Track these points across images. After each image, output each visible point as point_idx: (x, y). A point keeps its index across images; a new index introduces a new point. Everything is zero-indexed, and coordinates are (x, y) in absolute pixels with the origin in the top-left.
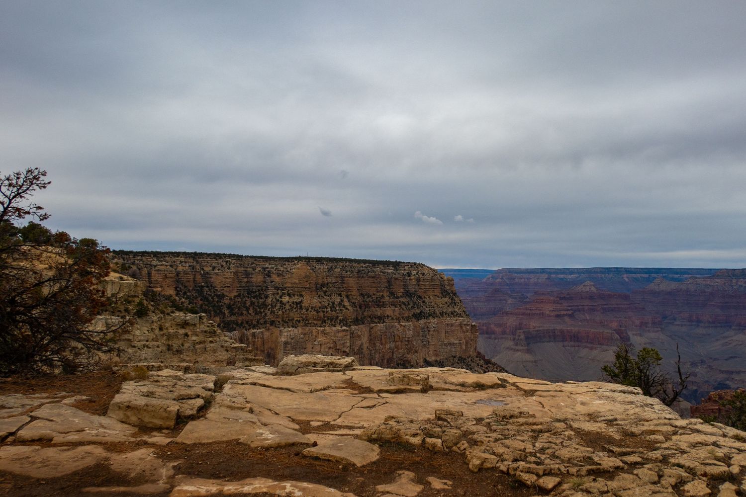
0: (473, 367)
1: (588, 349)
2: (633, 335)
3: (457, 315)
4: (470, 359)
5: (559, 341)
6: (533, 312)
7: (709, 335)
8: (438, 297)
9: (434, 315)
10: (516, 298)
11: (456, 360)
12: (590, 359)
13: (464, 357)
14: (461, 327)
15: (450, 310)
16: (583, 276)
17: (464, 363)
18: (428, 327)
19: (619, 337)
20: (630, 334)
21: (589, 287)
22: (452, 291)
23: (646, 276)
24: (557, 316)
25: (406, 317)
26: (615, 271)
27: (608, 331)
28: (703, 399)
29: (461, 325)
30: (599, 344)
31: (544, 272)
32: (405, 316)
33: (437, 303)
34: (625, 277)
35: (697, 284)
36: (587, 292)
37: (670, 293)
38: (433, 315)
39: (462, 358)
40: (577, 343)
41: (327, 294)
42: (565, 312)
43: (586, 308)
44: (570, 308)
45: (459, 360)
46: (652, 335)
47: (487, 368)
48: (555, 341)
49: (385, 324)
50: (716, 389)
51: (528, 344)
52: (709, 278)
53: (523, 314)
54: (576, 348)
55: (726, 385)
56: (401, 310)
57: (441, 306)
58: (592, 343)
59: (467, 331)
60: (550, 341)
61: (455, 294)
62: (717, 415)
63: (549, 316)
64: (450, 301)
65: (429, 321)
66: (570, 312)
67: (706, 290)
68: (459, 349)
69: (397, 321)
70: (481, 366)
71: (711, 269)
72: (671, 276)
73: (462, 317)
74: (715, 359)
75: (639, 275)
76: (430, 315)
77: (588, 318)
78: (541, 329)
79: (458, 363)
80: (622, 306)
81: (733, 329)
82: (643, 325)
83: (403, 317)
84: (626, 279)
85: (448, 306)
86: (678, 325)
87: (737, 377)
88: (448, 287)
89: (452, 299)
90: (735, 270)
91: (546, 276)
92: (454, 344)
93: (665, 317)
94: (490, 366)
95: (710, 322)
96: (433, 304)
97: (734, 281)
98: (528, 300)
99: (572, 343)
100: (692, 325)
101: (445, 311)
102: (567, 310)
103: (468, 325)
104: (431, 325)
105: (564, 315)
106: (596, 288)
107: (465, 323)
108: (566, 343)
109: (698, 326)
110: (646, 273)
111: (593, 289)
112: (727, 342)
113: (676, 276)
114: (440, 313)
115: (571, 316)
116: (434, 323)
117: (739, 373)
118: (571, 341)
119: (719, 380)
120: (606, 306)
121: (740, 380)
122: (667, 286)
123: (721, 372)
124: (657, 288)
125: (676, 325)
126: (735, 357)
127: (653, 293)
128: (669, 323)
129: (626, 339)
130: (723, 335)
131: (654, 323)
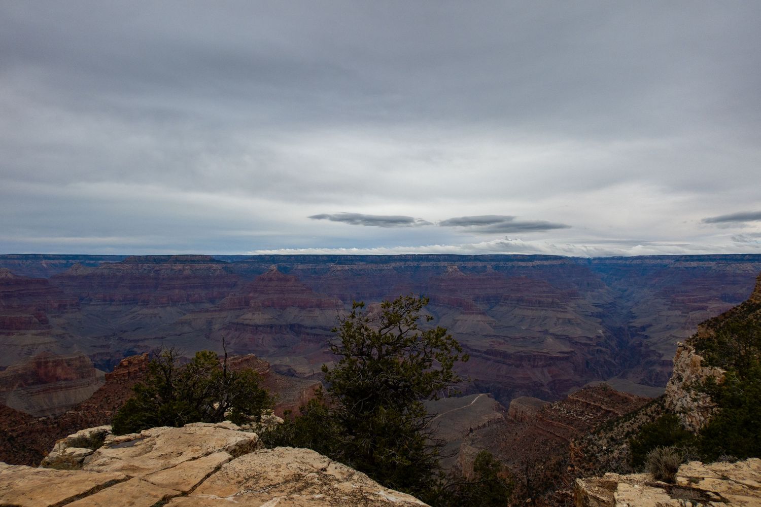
2: (52, 317)
7: (120, 311)
12: (7, 345)
19: (38, 321)
20: (49, 316)
21: (4, 274)
23: (64, 262)
26: (33, 258)
27: (25, 315)
28: (115, 366)
30: (16, 329)
34: (44, 263)
35: (110, 268)
37: (86, 277)
46: (70, 316)
50: (126, 356)
52: (120, 263)
55: (131, 351)
58: (8, 329)
62: (127, 378)
67: (118, 274)
71: (121, 256)
72: (87, 262)
74: (125, 331)
75: (57, 262)
77: (4, 304)
80: (40, 291)
82: (62, 307)
84: (45, 265)
86: (94, 305)
87: (142, 344)
90: (140, 256)
93: (82, 299)
95: (120, 300)
97: (140, 265)
100: (106, 304)
106: (13, 275)
109: (111, 304)
110: (64, 259)
111: (9, 275)
112: (134, 316)
113: (92, 262)
117: (142, 340)
119: (128, 348)
120: (23, 292)
121: (144, 346)
122: (83, 271)
123: (130, 341)
124: (74, 273)
125: (92, 305)
126: (141, 328)
127: (71, 278)
128: (85, 304)
129: (44, 322)
130: (131, 311)
131: (72, 305)
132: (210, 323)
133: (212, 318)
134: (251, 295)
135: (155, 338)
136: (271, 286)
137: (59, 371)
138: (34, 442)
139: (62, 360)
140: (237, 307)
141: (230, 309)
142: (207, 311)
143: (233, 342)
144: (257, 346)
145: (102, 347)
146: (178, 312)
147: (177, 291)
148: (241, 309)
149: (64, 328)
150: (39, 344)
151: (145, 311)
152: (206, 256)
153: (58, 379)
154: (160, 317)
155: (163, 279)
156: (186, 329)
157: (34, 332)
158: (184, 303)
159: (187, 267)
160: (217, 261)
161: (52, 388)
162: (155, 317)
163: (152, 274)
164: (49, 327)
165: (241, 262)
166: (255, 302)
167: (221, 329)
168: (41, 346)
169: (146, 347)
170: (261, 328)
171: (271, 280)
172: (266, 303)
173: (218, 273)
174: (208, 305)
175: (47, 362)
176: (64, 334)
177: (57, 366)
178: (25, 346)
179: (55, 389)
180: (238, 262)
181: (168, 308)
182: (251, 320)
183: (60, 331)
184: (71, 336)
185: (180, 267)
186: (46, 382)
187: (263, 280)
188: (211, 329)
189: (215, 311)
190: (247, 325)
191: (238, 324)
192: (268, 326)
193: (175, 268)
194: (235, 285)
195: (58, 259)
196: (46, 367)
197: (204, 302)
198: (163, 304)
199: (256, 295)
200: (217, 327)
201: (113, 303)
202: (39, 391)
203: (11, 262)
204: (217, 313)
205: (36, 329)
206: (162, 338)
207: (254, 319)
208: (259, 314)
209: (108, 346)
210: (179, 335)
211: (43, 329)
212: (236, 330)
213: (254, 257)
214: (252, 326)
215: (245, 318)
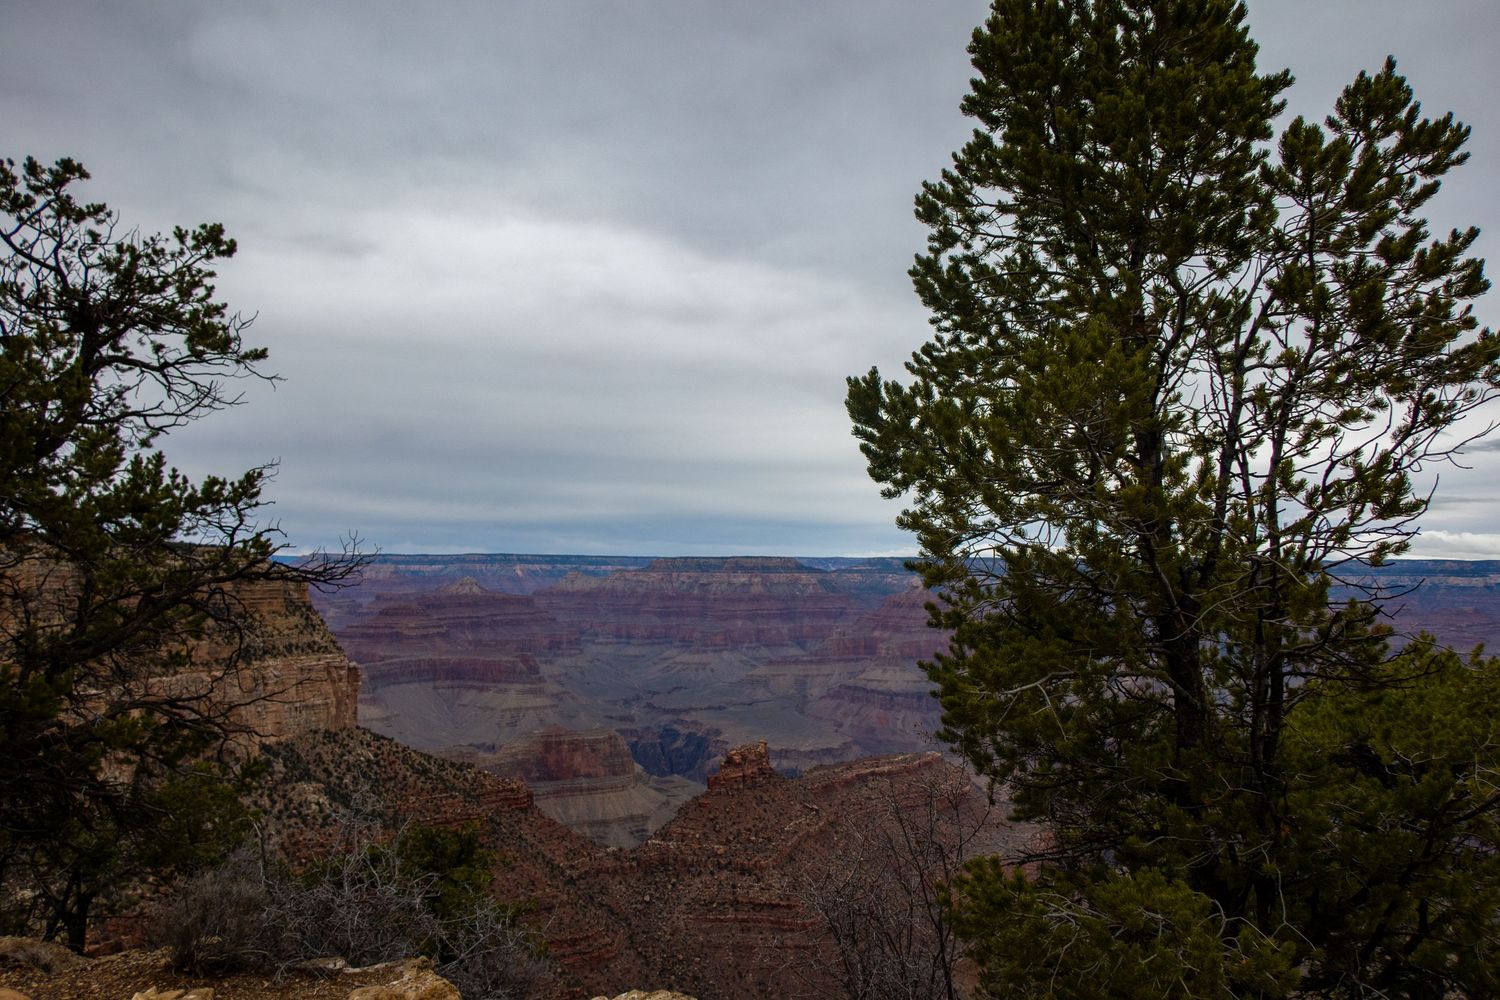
0: (354, 748)
1: (473, 692)
2: (541, 662)
3: (320, 648)
4: (345, 734)
5: (425, 680)
6: (381, 631)
7: (643, 656)
8: (280, 615)
9: (275, 652)
10: (341, 607)
11: (319, 737)
12: (480, 708)
13: (333, 730)
14: (329, 673)
15: (306, 639)
16: (452, 568)
17: (335, 742)
18: (264, 678)
19: (525, 669)
20: (537, 659)
21: (468, 588)
22: (304, 602)
23: (549, 567)
24: (425, 637)
25: (224, 659)
26: (501, 560)
27: (505, 659)
29: (328, 668)
30: (494, 681)
31: (385, 561)
32: (222, 656)
33: (277, 626)
34: (518, 570)
35: (626, 580)
36: (466, 595)
37: (588, 595)
38: (270, 651)
39: (330, 733)
40: (457, 682)
41: (40, 616)
42: (435, 631)
43: (467, 621)
44: (442, 623)
45: (324, 738)
46: (567, 661)
47: (379, 748)
48: (420, 681)
49: (179, 676)
51: (374, 689)
52: (642, 570)
53: (363, 635)
54: (456, 690)
55: (671, 730)
56: (214, 645)
57: (286, 632)
58: (481, 680)
59: (340, 680)
60: (410, 682)
61: (309, 608)
63: (409, 637)
64: (303, 621)
65: (266, 664)
66: (443, 630)
67: (639, 589)
68: (323, 716)
69: (206, 668)
70: (369, 745)
71: (636, 558)
72: (584, 567)
73: (331, 652)
74: (655, 693)
75: (537, 567)
76: (265, 652)
77: (470, 638)
78: (394, 660)
79: (324, 744)
80: (523, 617)
81: (678, 647)
82: (555, 645)
83: (216, 661)
84: (519, 573)
85: (301, 632)
86: (601, 644)
87: (687, 718)
88: (296, 595)
89: (307, 618)
90: (675, 559)
91: (392, 568)
92: (313, 706)
93: (582, 633)
94: (385, 742)
95: (643, 637)
96: (269, 629)
97: (675, 575)
98: (365, 611)
99: (448, 683)
100: (618, 643)
101: (294, 642)
102: (439, 627)
103: (342, 668)
104: (270, 673)
105: (433, 636)
106: (481, 588)
107: (337, 664)
108: (438, 683)
109: (628, 643)
110: (548, 563)
111: (476, 590)
112: (668, 667)
113: (591, 568)
114: (285, 647)
115: (443, 636)
116: (275, 668)
117: (687, 711)
118: (447, 679)
119: (662, 724)
120: (498, 618)
121: (692, 722)
122: (583, 584)
123: (666, 711)
124: (569, 587)
125: (598, 644)
126: (681, 688)
127: (565, 594)
128: (588, 641)
129: (534, 670)
130: (663, 656)
131: (570, 642)
132: (801, 683)
133: (806, 676)
134: (877, 634)
135: (709, 708)
136: (915, 618)
137: (578, 759)
138: (604, 890)
139: (583, 741)
140: (852, 656)
141: (839, 661)
142: (797, 661)
143: (848, 722)
144: (894, 733)
145: (622, 719)
146: (741, 662)
147: (739, 623)
148: (857, 660)
149: (560, 683)
150: (528, 709)
151: (686, 657)
152: (789, 559)
153: (576, 774)
154: (712, 671)
155: (715, 600)
156: (760, 693)
157: (519, 686)
158: (753, 645)
159: (756, 580)
160: (806, 568)
161: (569, 790)
162: (704, 669)
163: (696, 592)
164: (541, 680)
165: (850, 571)
166: (888, 649)
167: (822, 697)
168: (531, 711)
169: (695, 723)
170: (900, 698)
171: (914, 606)
172: (907, 650)
173: (811, 589)
174: (794, 651)
175: (560, 743)
176: (564, 693)
177: (575, 750)
178: (505, 710)
179: (573, 791)
180: (844, 571)
181: (726, 655)
182: (879, 681)
183: (556, 688)
184: (573, 698)
185: (743, 580)
186: (558, 779)
187: (899, 605)
188: (805, 697)
189: (812, 662)
190: (873, 691)
191: (856, 688)
192: (913, 696)
193: (735, 580)
194: (842, 614)
195: (539, 563)
196: (559, 752)
197: (786, 645)
198: (716, 645)
199: (887, 635)
200: (815, 692)
201: (633, 641)
202: (549, 793)
203: (471, 566)
204: (814, 667)
205: (524, 683)
206: (720, 708)
207: (886, 681)
208: (895, 671)
209: (630, 719)
210: (750, 704)
211: (532, 683)
212: (852, 700)
213: (870, 561)
214: (879, 693)
215: (869, 678)
